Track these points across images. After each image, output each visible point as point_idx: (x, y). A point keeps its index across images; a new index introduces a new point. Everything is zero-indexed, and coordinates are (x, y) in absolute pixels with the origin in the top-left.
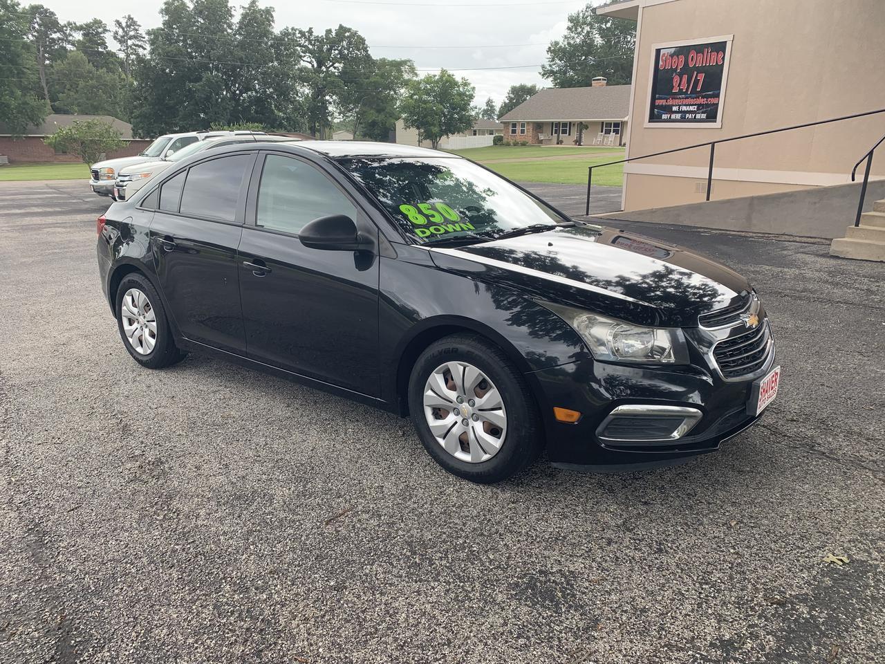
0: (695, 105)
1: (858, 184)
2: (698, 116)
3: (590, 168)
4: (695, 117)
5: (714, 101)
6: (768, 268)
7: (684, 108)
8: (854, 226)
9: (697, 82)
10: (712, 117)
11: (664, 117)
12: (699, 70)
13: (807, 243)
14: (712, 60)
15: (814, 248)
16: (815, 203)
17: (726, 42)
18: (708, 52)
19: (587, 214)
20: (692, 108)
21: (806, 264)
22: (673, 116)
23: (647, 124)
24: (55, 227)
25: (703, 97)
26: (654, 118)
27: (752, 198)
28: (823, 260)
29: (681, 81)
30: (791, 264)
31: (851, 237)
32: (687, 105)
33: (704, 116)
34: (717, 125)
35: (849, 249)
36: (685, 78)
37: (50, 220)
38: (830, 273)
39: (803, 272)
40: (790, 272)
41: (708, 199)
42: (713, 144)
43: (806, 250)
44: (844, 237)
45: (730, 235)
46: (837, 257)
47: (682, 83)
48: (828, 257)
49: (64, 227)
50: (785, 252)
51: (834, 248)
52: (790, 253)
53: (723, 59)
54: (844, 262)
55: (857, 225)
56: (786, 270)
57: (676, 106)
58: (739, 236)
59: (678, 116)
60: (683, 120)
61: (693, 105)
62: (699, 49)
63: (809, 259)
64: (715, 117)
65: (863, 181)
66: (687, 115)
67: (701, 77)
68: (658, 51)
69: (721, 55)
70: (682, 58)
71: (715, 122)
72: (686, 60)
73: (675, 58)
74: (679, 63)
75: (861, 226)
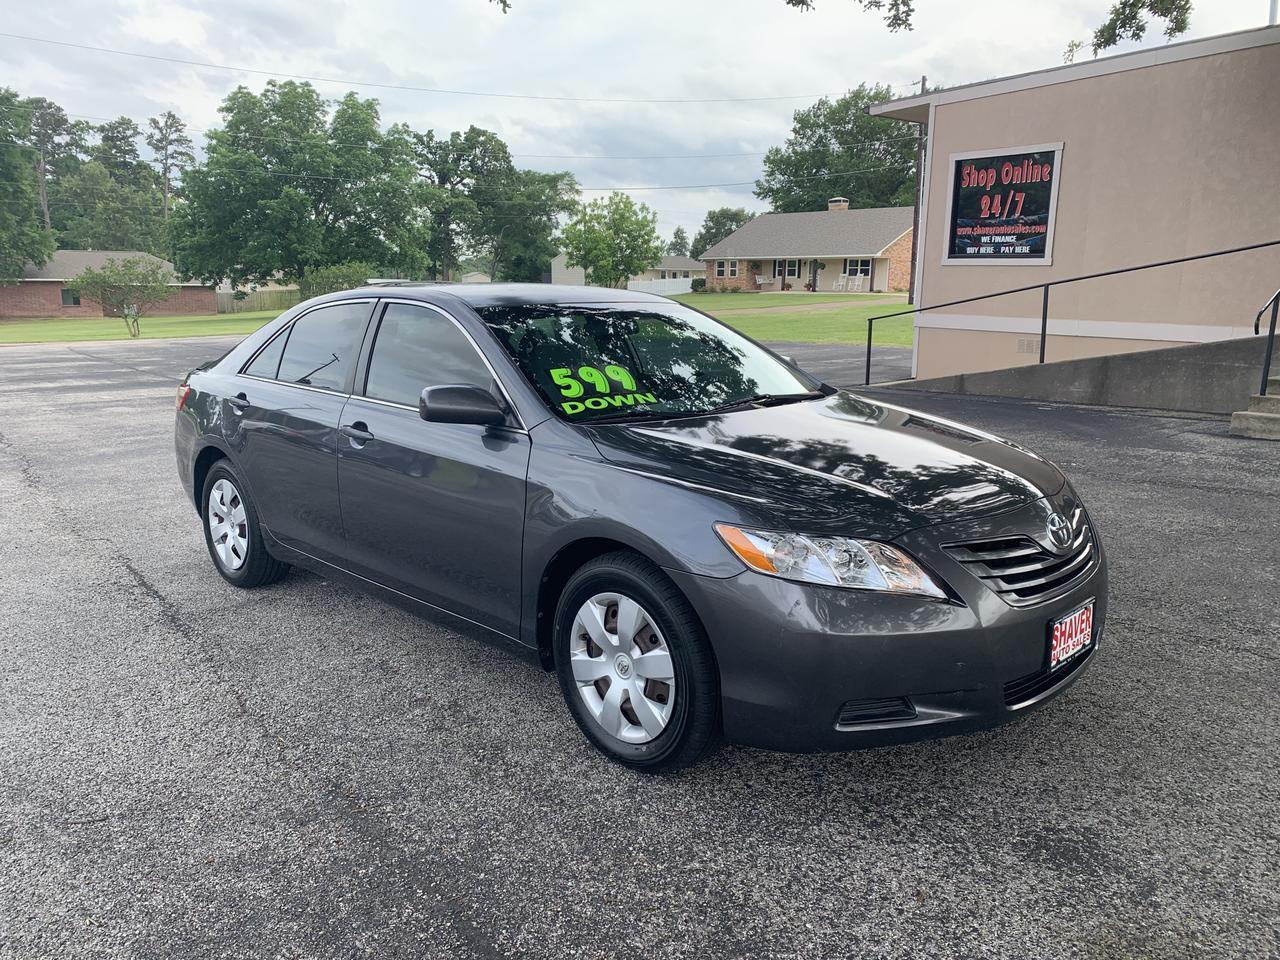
0: (1013, 235)
1: (1263, 338)
2: (1018, 250)
3: (871, 321)
4: (1014, 250)
5: (1041, 229)
6: (1152, 451)
7: (998, 239)
8: (1258, 395)
9: (1014, 204)
10: (1038, 251)
11: (970, 250)
12: (1019, 189)
13: (1190, 419)
14: (1035, 175)
15: (1202, 425)
17: (1054, 152)
18: (1029, 165)
19: (867, 383)
20: (1008, 239)
21: (1202, 446)
22: (983, 250)
23: (945, 260)
24: (117, 406)
25: (1024, 224)
26: (956, 250)
27: (1107, 359)
28: (1223, 441)
29: (992, 203)
30: (1182, 447)
31: (1257, 410)
32: (1002, 235)
33: (1026, 249)
34: (1046, 260)
36: (998, 199)
37: (105, 396)
38: (1240, 457)
39: (1202, 456)
40: (1186, 457)
41: (1042, 360)
42: (1047, 286)
43: (1192, 428)
44: (1247, 410)
45: (1078, 409)
46: (1243, 437)
47: (995, 204)
48: (1227, 437)
49: (130, 406)
50: (1166, 431)
51: (1236, 425)
52: (1173, 432)
53: (1051, 174)
54: (1254, 443)
55: (1263, 392)
56: (1178, 454)
57: (985, 235)
58: (1092, 410)
59: (990, 250)
60: (997, 254)
61: (1010, 235)
62: (1017, 160)
63: (1205, 439)
64: (1043, 251)
65: (1268, 334)
66: (1003, 249)
67: (1021, 198)
68: (959, 164)
69: (1047, 169)
70: (992, 173)
71: (1043, 257)
72: (999, 175)
73: (983, 173)
74: (988, 179)
75: (1267, 396)
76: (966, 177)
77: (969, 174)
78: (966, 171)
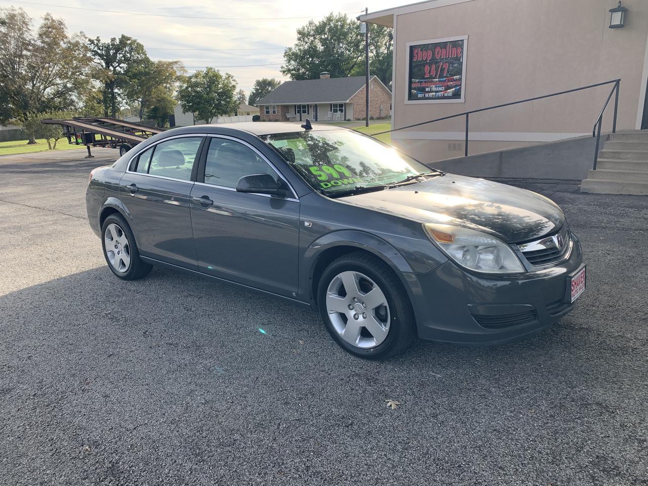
0: (443, 86)
2: (446, 95)
4: (443, 95)
7: (435, 89)
8: (592, 170)
9: (442, 69)
10: (457, 95)
11: (420, 96)
12: (444, 61)
14: (453, 53)
15: (561, 187)
16: (549, 154)
17: (463, 40)
18: (449, 48)
20: (440, 89)
22: (427, 95)
23: (407, 102)
25: (448, 81)
26: (411, 97)
27: (501, 153)
28: (580, 196)
29: (430, 69)
31: (592, 178)
32: (436, 87)
33: (450, 94)
34: (462, 100)
35: (596, 187)
36: (434, 67)
41: (466, 155)
42: (467, 114)
44: (587, 178)
46: (586, 193)
47: (432, 70)
51: (583, 186)
52: (550, 192)
53: (462, 52)
55: (595, 169)
57: (428, 87)
59: (431, 95)
60: (435, 97)
62: (444, 45)
63: (571, 196)
64: (460, 95)
66: (438, 94)
67: (446, 66)
68: (412, 48)
69: (459, 51)
70: (430, 53)
71: (460, 98)
72: (433, 54)
73: (425, 53)
74: (427, 56)
75: (597, 170)
76: (416, 55)
77: (417, 54)
78: (415, 51)
